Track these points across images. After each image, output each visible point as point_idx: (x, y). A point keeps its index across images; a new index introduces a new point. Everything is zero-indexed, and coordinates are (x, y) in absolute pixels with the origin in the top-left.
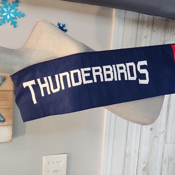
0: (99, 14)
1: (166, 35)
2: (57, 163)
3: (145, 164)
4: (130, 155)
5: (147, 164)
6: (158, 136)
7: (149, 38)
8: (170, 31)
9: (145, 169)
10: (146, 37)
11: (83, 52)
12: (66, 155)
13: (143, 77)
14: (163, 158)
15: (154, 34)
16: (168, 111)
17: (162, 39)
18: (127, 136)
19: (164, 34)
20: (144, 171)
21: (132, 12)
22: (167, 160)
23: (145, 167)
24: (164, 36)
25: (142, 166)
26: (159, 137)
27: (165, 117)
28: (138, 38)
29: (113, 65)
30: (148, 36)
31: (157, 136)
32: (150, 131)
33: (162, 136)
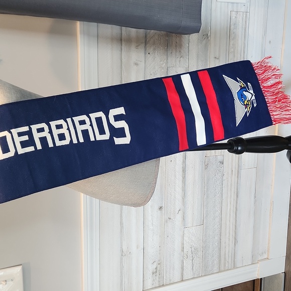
0: (53, 32)
1: (169, 59)
2: (4, 283)
3: (155, 264)
4: (130, 253)
5: (159, 264)
6: (172, 217)
7: (142, 65)
8: (174, 51)
9: (156, 272)
10: (136, 64)
11: (13, 102)
12: (21, 267)
13: (120, 133)
14: (183, 251)
15: (150, 58)
16: (184, 178)
17: (163, 66)
18: (121, 223)
19: (165, 57)
20: (154, 275)
21: (109, 26)
22: (190, 253)
23: (156, 268)
24: (165, 61)
25: (151, 268)
26: (174, 220)
27: (181, 186)
28: (123, 67)
29: (67, 119)
30: (139, 63)
31: (170, 219)
32: (159, 212)
33: (179, 217)
